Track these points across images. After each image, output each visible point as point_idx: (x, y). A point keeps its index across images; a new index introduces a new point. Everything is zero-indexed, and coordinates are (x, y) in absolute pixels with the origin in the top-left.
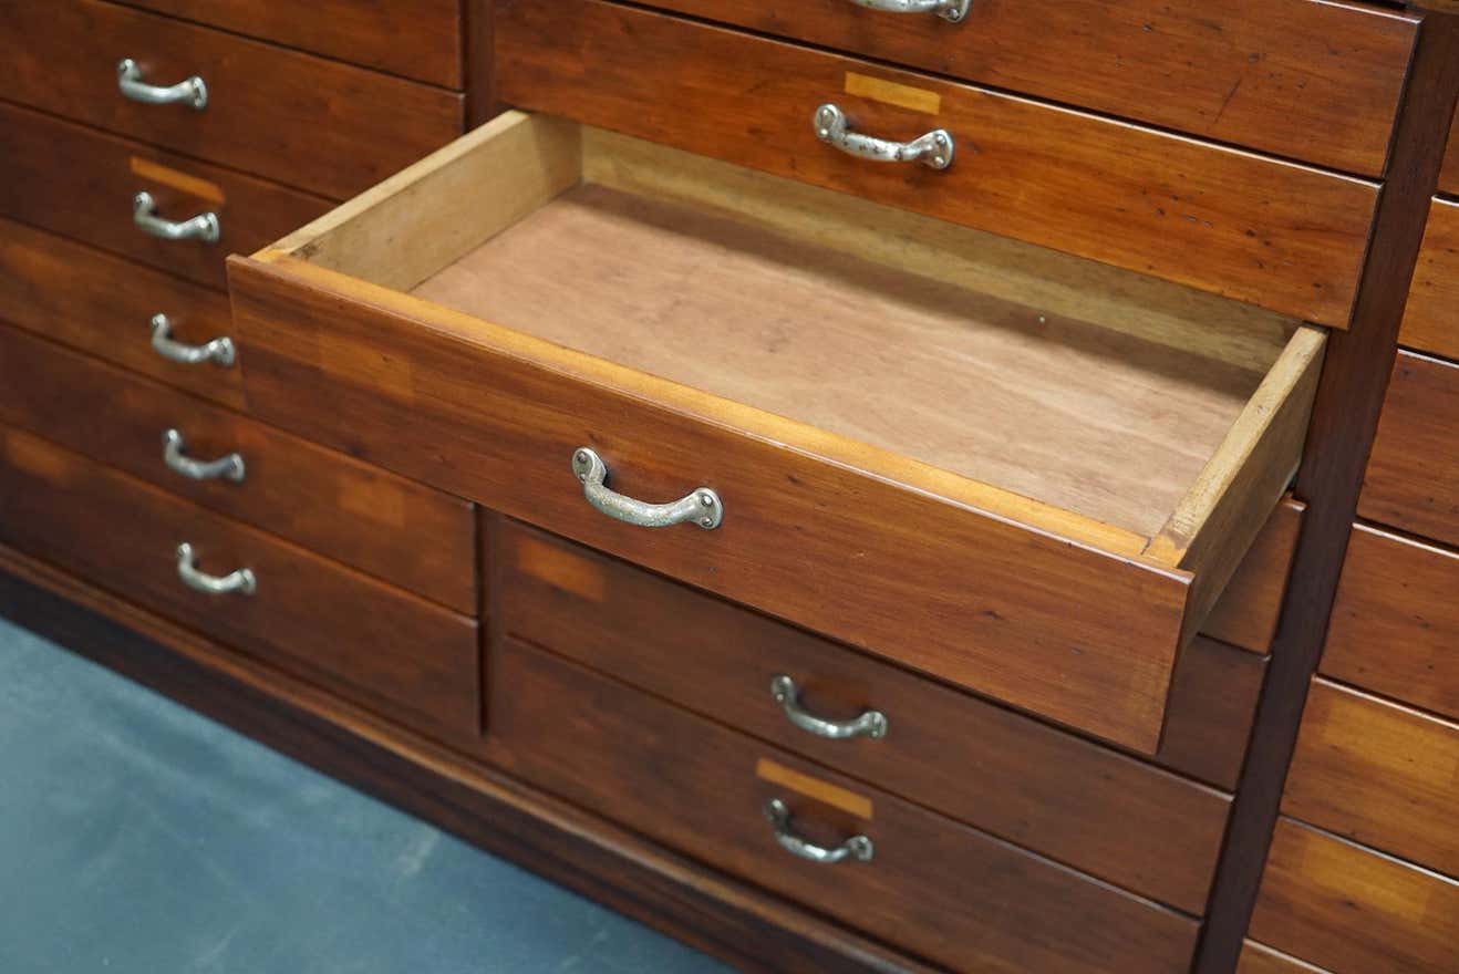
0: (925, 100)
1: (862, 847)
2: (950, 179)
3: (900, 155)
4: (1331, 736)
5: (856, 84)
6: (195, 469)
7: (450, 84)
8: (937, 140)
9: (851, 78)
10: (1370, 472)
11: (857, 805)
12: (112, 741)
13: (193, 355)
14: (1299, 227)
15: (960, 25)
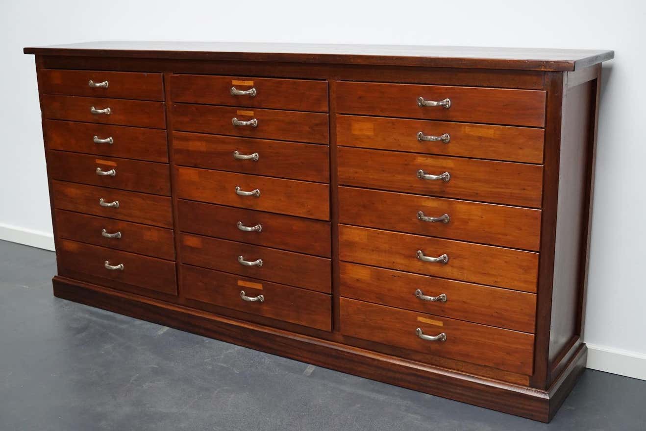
0: (251, 113)
1: (261, 297)
2: (258, 129)
3: (246, 124)
4: (345, 237)
5: (239, 112)
6: (109, 235)
7: (163, 128)
8: (254, 121)
9: (238, 111)
10: (338, 174)
11: (259, 286)
12: (87, 316)
13: (109, 205)
14: (317, 125)
15: (255, 97)
